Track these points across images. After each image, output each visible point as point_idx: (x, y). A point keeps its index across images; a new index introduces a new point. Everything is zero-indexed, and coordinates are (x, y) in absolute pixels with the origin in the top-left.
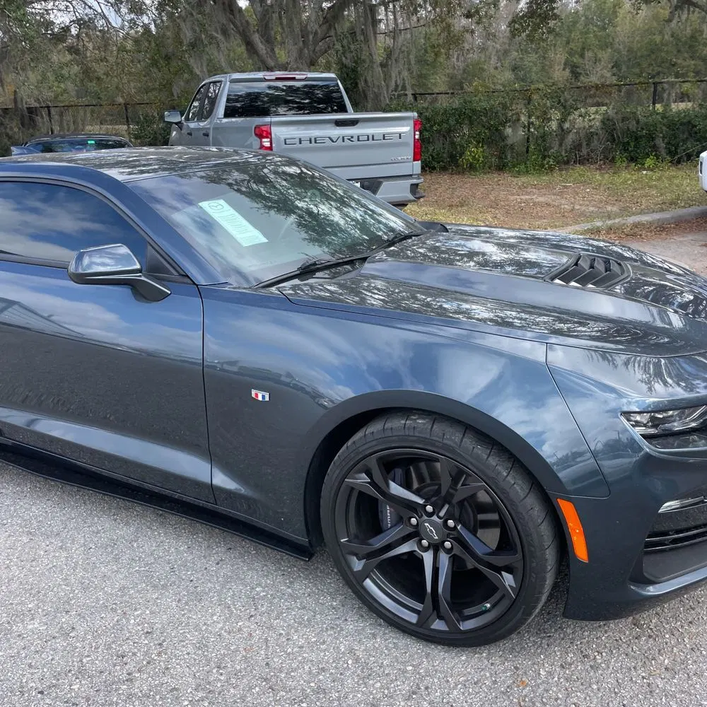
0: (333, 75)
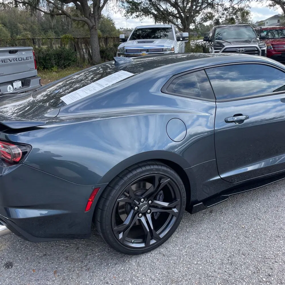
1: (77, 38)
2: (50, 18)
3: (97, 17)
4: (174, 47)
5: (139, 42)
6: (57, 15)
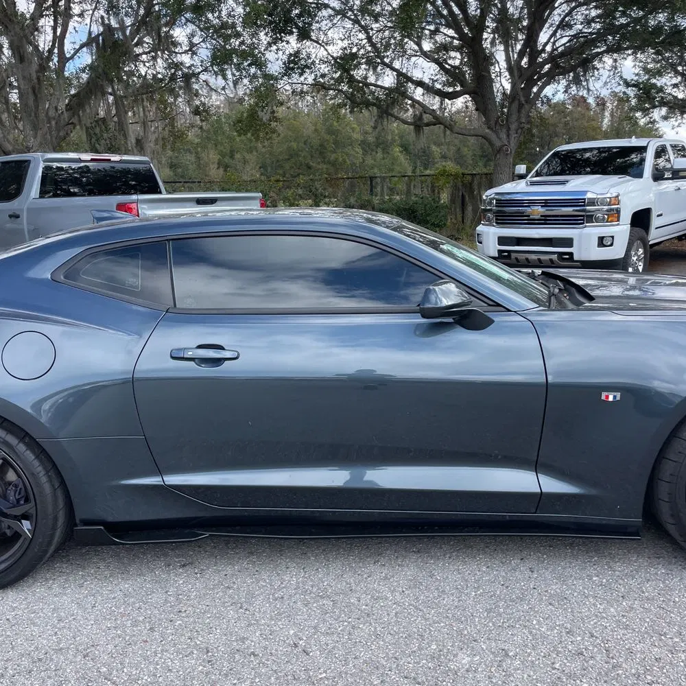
1: (472, 175)
2: (413, 132)
3: (513, 126)
4: (617, 197)
5: (533, 184)
6: (428, 125)
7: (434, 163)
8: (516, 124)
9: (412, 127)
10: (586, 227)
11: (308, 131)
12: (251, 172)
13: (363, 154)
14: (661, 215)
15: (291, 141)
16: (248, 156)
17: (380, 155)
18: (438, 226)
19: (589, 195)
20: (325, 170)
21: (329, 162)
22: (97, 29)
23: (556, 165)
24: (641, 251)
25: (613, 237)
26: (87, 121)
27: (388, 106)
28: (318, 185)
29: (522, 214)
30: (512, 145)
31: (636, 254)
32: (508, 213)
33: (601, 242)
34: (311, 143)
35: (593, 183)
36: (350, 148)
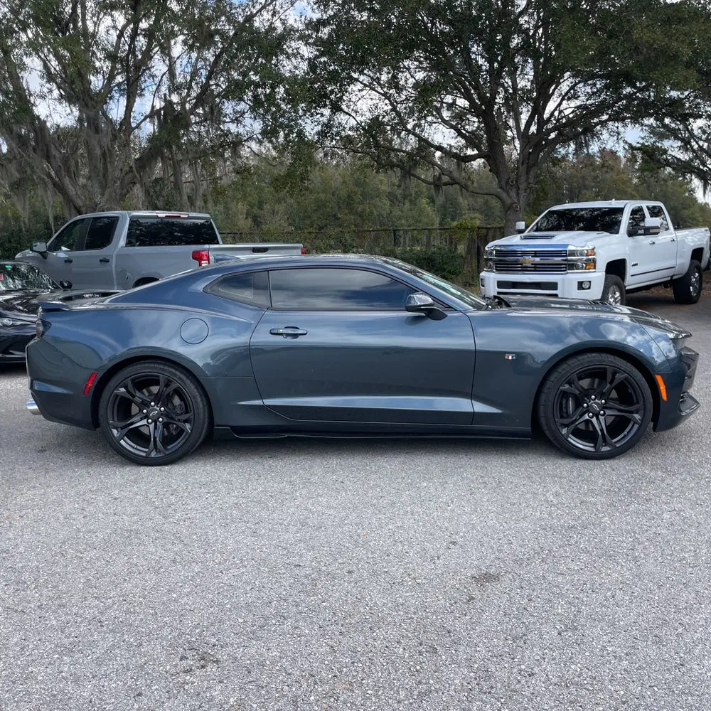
0: (208, 216)
1: (486, 228)
2: (433, 191)
3: (522, 186)
4: (593, 249)
5: (526, 238)
6: (445, 184)
7: (461, 215)
8: (525, 184)
9: (432, 186)
10: (568, 273)
11: (337, 182)
12: (278, 222)
13: (391, 205)
14: (636, 265)
15: (319, 193)
16: (277, 207)
17: (407, 205)
18: (453, 273)
19: (570, 248)
20: (352, 220)
21: (356, 213)
22: (159, 104)
23: (554, 219)
24: (618, 294)
25: (590, 282)
26: (147, 181)
27: (410, 167)
28: (347, 236)
29: (516, 263)
30: (521, 202)
31: (613, 297)
32: (506, 261)
33: (581, 286)
34: (338, 194)
35: (573, 238)
36: (377, 199)
